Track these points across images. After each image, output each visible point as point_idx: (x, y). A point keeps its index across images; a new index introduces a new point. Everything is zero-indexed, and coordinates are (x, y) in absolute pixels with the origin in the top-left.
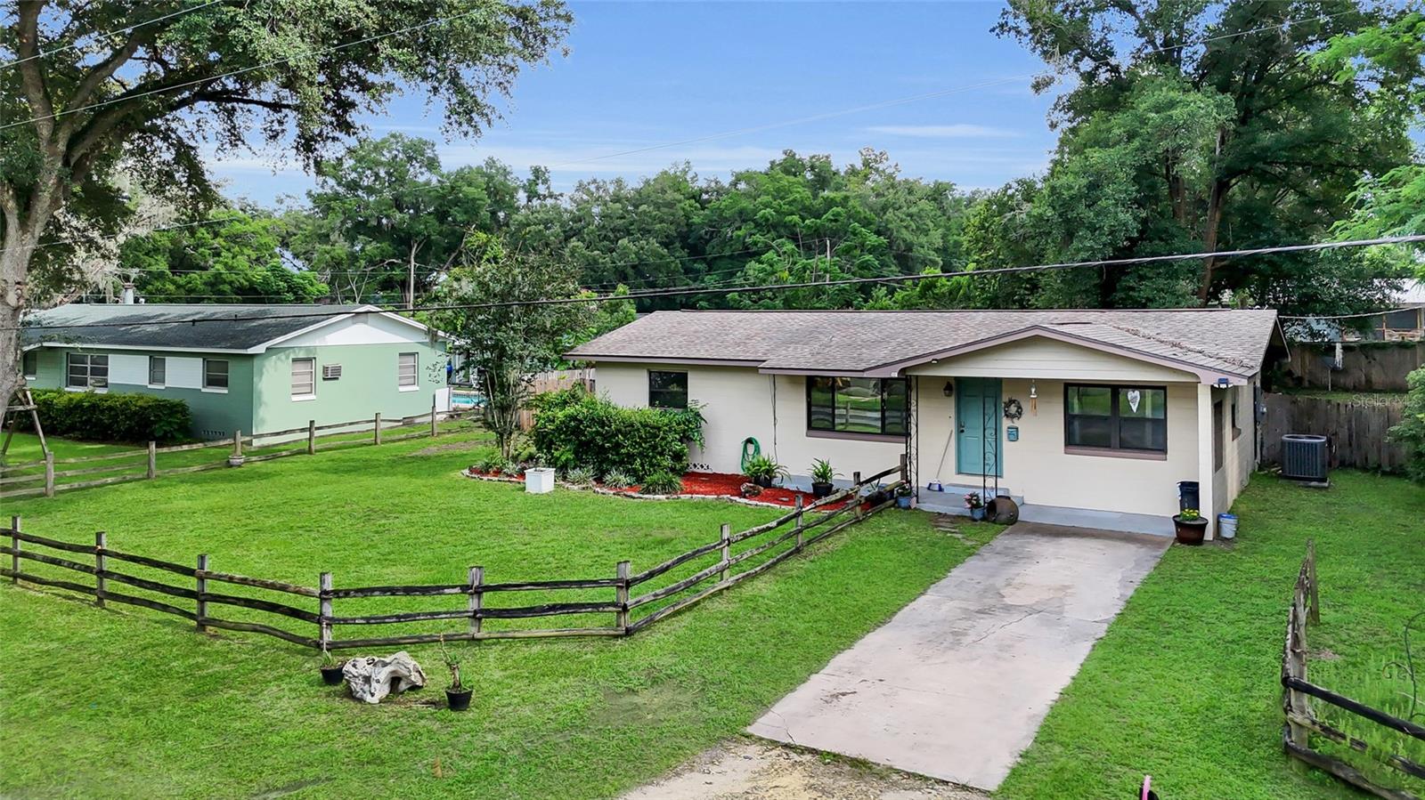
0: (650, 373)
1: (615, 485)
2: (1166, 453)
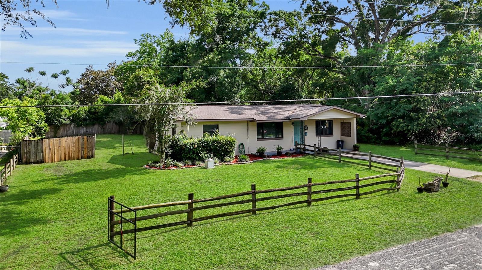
0: (203, 125)
2: (333, 135)
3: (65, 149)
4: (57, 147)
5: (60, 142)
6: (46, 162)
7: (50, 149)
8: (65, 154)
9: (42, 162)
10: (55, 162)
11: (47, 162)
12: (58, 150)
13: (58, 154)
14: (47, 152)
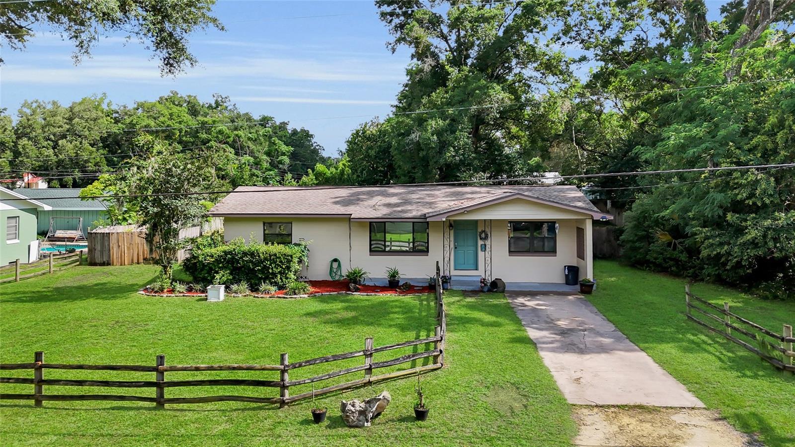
0: (264, 224)
1: (267, 292)
2: (556, 253)
3: (138, 247)
4: (127, 243)
5: (132, 236)
6: (113, 265)
7: (119, 246)
8: (138, 254)
9: (108, 264)
10: (125, 265)
11: (115, 264)
12: (128, 248)
13: (129, 253)
14: (115, 249)
